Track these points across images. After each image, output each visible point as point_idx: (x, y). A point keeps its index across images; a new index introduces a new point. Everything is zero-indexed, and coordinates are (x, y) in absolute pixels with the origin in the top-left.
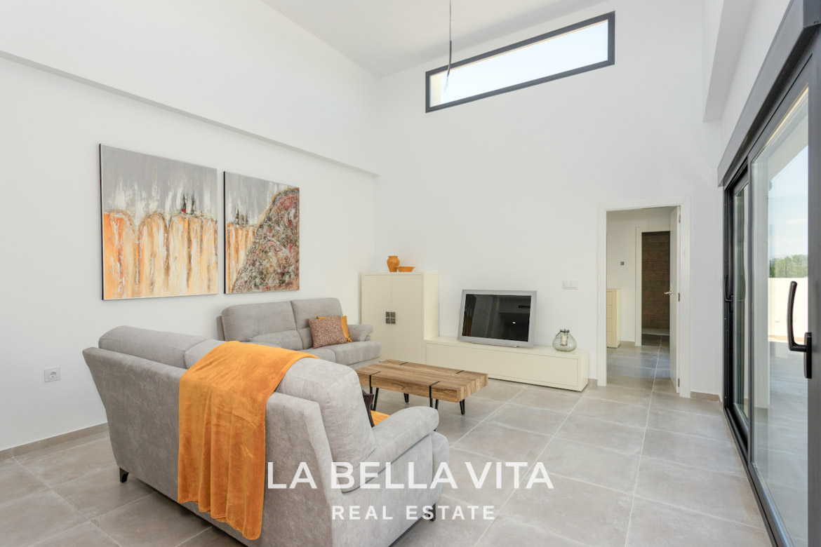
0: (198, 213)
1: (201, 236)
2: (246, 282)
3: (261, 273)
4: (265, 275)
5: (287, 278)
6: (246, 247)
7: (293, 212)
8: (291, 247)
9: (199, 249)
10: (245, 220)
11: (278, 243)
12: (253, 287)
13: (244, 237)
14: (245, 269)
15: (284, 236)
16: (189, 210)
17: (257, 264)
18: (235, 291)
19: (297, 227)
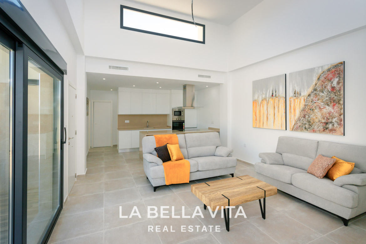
1: (279, 105)
2: (300, 126)
3: (309, 122)
4: (312, 123)
5: (330, 126)
6: (300, 108)
7: (336, 80)
8: (334, 106)
9: (278, 111)
10: (299, 94)
11: (322, 103)
12: (304, 129)
13: (299, 103)
14: (299, 119)
15: (327, 98)
16: (274, 95)
17: (307, 116)
18: (294, 130)
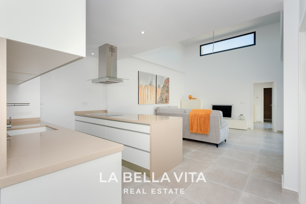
0: (152, 85)
1: (153, 90)
2: (160, 101)
4: (163, 100)
6: (160, 93)
7: (168, 84)
8: (168, 93)
9: (152, 93)
10: (160, 86)
13: (160, 90)
15: (166, 90)
16: (151, 84)
17: (162, 97)
18: (158, 103)
19: (169, 88)
